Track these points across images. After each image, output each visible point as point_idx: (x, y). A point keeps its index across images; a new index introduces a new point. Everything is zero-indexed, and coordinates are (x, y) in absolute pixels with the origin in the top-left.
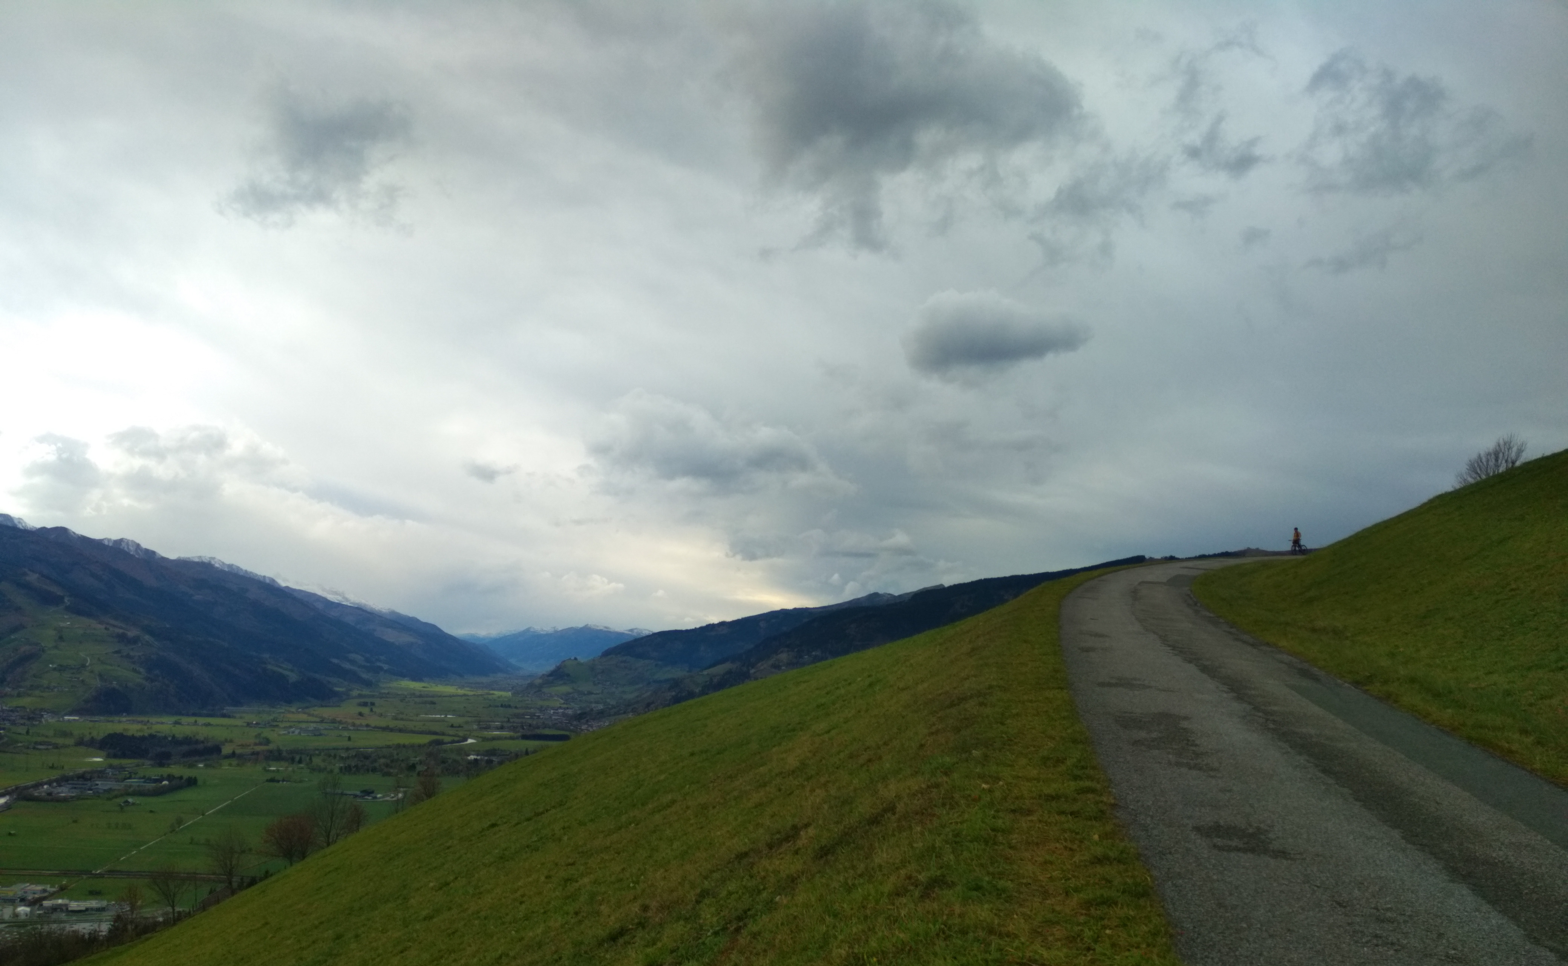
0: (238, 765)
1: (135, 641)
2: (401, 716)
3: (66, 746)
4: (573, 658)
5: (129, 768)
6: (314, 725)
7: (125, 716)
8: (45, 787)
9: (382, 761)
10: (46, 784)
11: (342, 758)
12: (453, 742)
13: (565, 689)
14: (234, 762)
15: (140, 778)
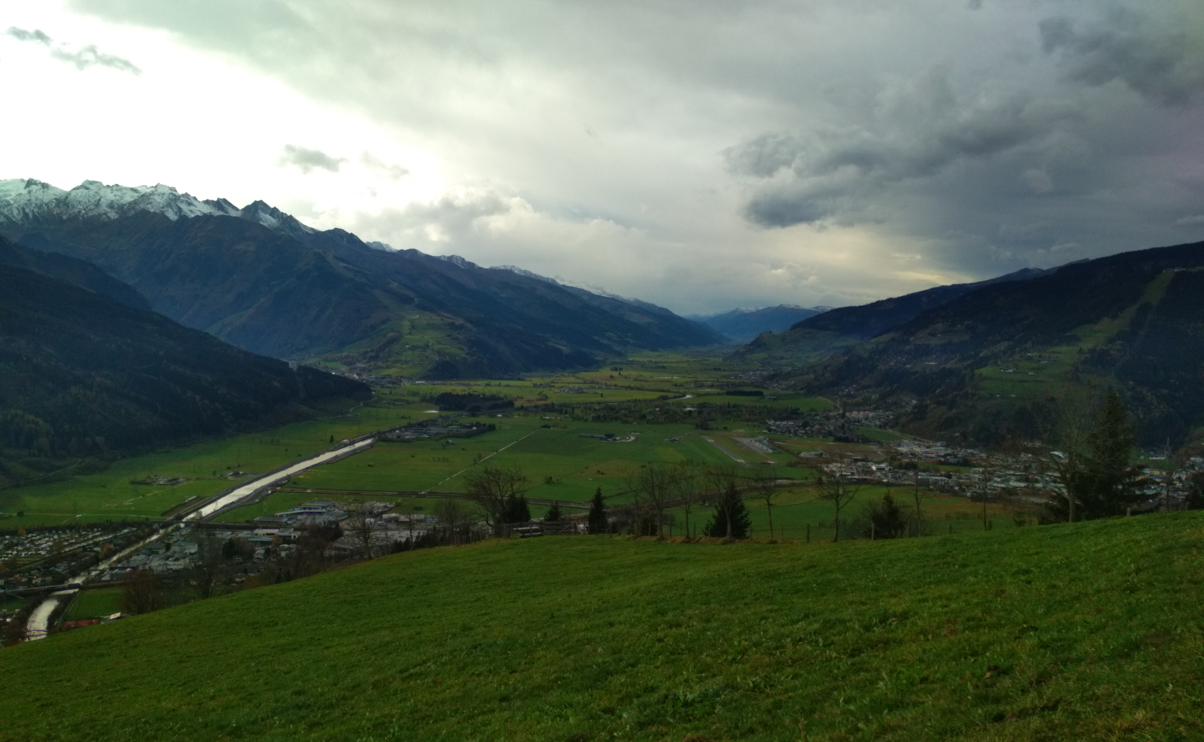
0: (524, 415)
1: (461, 327)
2: (640, 378)
3: (413, 402)
4: (768, 331)
5: (453, 417)
6: (579, 385)
7: (455, 381)
8: (397, 431)
9: (623, 412)
10: (397, 429)
11: (595, 410)
12: (675, 397)
13: (763, 355)
14: (522, 413)
15: (458, 425)
